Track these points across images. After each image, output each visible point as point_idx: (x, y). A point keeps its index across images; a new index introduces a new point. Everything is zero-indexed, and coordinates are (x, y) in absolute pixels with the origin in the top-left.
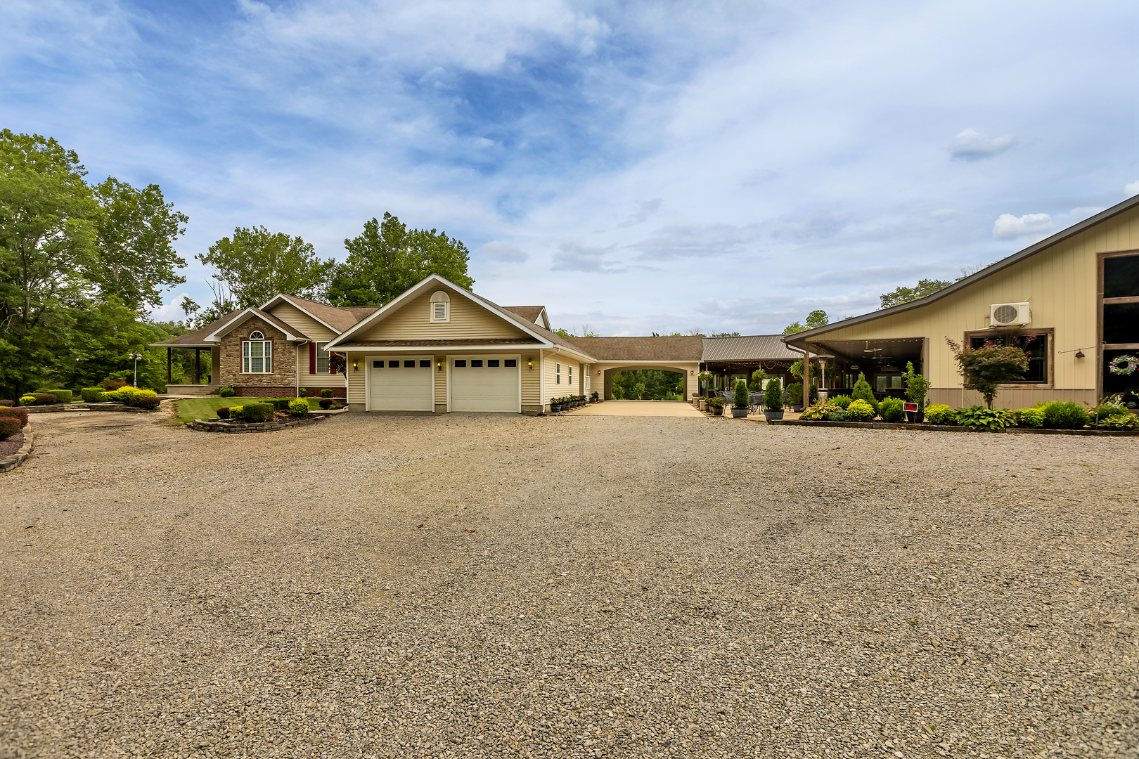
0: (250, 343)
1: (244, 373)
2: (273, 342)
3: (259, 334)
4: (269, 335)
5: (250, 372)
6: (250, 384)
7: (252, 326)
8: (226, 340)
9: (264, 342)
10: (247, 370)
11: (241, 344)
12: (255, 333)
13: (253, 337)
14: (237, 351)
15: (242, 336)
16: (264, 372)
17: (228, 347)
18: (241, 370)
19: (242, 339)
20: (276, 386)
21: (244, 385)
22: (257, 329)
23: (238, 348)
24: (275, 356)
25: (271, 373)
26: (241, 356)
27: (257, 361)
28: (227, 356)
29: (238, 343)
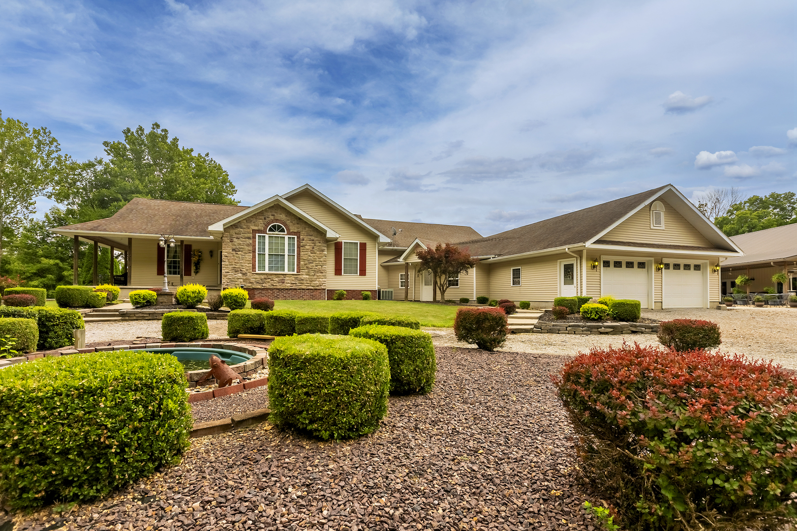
0: (267, 236)
1: (257, 272)
2: (298, 238)
3: (279, 227)
4: (293, 229)
5: (267, 271)
6: (267, 285)
7: (272, 217)
8: (232, 232)
9: (286, 237)
10: (262, 267)
11: (254, 237)
12: (274, 226)
13: (271, 230)
14: (248, 245)
15: (256, 228)
16: (286, 272)
17: (235, 240)
18: (254, 267)
19: (254, 231)
20: (303, 287)
21: (259, 287)
22: (277, 221)
23: (251, 241)
24: (302, 253)
25: (295, 272)
26: (254, 252)
27: (277, 258)
28: (233, 250)
29: (251, 235)
